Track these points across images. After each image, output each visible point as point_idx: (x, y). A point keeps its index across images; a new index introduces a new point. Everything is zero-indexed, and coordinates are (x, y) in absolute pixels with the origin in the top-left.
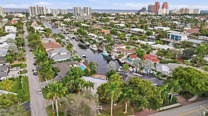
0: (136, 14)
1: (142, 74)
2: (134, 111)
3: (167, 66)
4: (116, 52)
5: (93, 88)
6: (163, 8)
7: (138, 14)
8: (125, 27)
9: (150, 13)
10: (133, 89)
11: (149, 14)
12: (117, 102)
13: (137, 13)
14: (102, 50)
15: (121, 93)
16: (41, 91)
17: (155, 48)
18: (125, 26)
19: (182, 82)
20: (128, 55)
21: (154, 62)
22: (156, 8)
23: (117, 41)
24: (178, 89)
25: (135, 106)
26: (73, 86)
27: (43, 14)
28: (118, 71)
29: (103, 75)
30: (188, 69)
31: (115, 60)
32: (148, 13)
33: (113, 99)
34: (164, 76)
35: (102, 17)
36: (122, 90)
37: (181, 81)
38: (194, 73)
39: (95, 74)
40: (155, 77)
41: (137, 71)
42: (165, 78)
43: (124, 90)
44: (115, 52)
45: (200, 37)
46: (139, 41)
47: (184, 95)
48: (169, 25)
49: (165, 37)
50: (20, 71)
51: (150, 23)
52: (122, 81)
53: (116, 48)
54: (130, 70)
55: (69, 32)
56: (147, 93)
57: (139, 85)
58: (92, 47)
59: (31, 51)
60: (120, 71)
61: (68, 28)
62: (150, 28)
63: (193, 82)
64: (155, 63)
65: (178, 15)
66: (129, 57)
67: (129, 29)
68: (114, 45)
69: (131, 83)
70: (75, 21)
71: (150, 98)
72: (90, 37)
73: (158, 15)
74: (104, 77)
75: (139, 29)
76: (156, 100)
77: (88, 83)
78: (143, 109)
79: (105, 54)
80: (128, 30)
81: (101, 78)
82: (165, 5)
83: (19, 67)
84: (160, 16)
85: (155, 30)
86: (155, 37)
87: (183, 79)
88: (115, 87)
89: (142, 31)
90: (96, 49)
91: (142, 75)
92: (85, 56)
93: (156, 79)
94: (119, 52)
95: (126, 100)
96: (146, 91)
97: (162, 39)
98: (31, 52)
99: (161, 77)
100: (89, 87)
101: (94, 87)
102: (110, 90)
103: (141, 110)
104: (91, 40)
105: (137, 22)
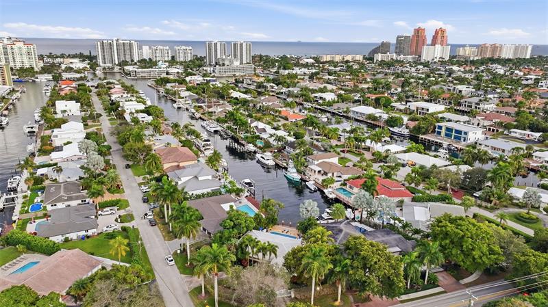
0: (365, 58)
1: (371, 225)
2: (354, 301)
3: (427, 207)
4: (317, 172)
5: (276, 255)
6: (434, 43)
7: (371, 59)
8: (338, 102)
9: (402, 56)
10: (353, 259)
11: (399, 59)
12: (322, 284)
13: (367, 56)
14: (285, 164)
15: (331, 266)
16: (172, 260)
17: (405, 162)
18: (336, 99)
19: (446, 245)
20: (345, 180)
21: (400, 198)
22: (417, 44)
23: (317, 141)
24: (438, 260)
25: (355, 291)
26: (237, 249)
27: (132, 61)
28: (322, 218)
29: (290, 226)
30: (458, 221)
31: (315, 191)
32: (395, 56)
33: (316, 278)
34: (417, 232)
35: (279, 68)
36: (332, 260)
37: (443, 243)
38: (467, 230)
39: (275, 224)
40: (399, 233)
41: (363, 220)
42: (418, 237)
43: (336, 260)
44: (315, 171)
45: (513, 132)
46: (368, 143)
47: (452, 272)
48: (443, 96)
49: (432, 132)
50: (120, 216)
51: (400, 90)
52: (332, 241)
53: (316, 162)
54: (348, 216)
55: (202, 114)
56: (377, 266)
57: (362, 253)
58: (262, 157)
59: (128, 166)
60: (326, 218)
61: (200, 105)
62: (398, 105)
63: (465, 246)
64: (402, 202)
65: (473, 62)
66: (345, 184)
67: (348, 108)
68: (312, 154)
69: (347, 248)
70: (214, 83)
71: (383, 277)
72: (255, 131)
73: (421, 64)
74: (294, 231)
75: (371, 108)
76: (393, 280)
77: (267, 244)
78: (371, 296)
79: (291, 175)
80: (345, 110)
81: (288, 234)
82: (439, 37)
83: (116, 208)
84: (426, 65)
85: (408, 112)
86: (408, 130)
87: (448, 241)
88: (320, 256)
89: (377, 115)
90: (271, 163)
91: (373, 227)
92: (249, 181)
93: (400, 239)
94: (322, 172)
95: (340, 279)
96: (376, 263)
97: (424, 137)
98: (129, 171)
99: (410, 234)
100: (268, 253)
101: (278, 254)
102: (311, 260)
103: (368, 299)
104: (258, 138)
105: (366, 86)
